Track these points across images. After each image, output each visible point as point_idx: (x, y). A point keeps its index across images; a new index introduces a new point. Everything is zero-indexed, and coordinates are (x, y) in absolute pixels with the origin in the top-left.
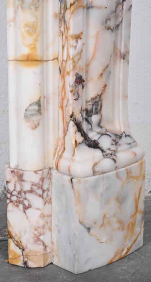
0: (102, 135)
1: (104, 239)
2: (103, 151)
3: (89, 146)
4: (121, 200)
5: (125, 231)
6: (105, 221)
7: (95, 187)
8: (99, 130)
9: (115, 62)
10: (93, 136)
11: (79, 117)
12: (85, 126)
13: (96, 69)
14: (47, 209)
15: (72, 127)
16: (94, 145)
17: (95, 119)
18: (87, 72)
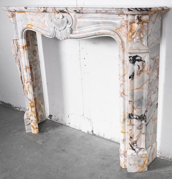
0: (137, 148)
1: (134, 168)
2: (135, 151)
3: (133, 150)
4: (139, 161)
5: (141, 167)
6: (134, 164)
7: (132, 158)
8: (136, 147)
9: (141, 135)
10: (134, 148)
11: (131, 144)
12: (132, 146)
13: (135, 136)
14: (125, 158)
15: (129, 146)
16: (134, 150)
17: (135, 145)
18: (133, 136)
